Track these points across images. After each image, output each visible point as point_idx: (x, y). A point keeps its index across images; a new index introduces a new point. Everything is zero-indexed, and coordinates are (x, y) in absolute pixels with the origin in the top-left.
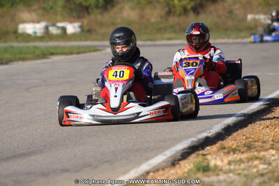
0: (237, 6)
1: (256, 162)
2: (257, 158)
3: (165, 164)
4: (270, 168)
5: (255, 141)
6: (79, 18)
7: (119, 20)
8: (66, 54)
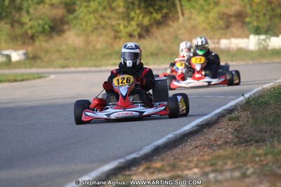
0: (183, 31)
6: (24, 43)
7: (64, 47)
8: (10, 81)
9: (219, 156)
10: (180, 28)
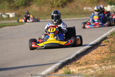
0: (80, 4)
1: (90, 70)
2: (90, 68)
3: (52, 71)
4: (95, 72)
5: (89, 61)
6: (14, 10)
7: (31, 11)
8: (10, 26)
9: (105, 59)
10: (78, 3)
